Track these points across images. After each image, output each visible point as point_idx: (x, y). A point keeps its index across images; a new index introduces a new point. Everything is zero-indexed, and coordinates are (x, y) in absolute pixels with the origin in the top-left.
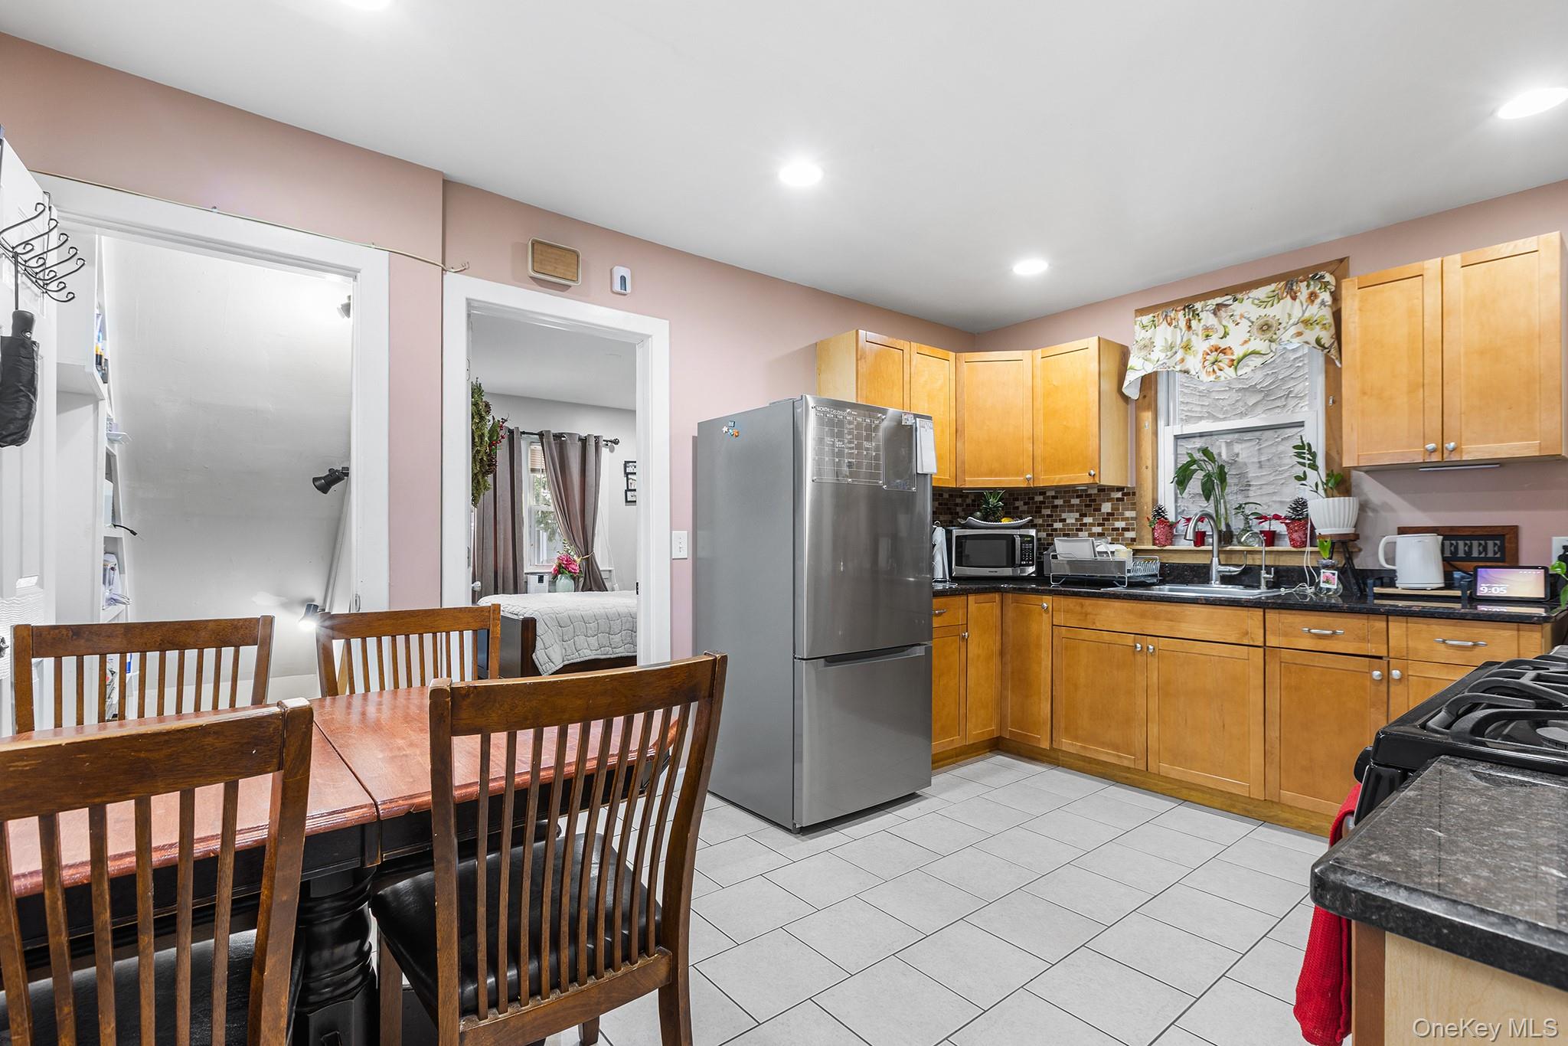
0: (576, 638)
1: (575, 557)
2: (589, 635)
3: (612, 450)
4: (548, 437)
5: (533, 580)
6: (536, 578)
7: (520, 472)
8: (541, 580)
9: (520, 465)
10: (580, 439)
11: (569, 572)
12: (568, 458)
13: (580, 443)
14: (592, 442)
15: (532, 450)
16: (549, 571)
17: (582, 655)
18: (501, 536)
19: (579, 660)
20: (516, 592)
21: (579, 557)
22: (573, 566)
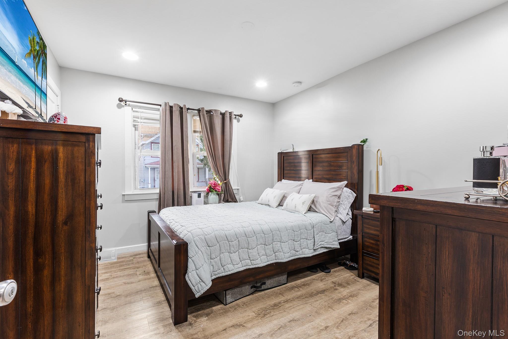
0: (222, 255)
1: (219, 182)
2: (232, 252)
3: (238, 121)
4: (203, 111)
5: (195, 196)
6: (196, 195)
7: (187, 132)
8: (199, 196)
9: (187, 128)
10: (221, 114)
11: (216, 191)
12: (214, 124)
13: (221, 116)
14: (228, 115)
15: (194, 120)
16: (204, 190)
17: (226, 269)
18: (175, 170)
19: (224, 274)
20: (185, 204)
21: (221, 182)
22: (218, 187)
